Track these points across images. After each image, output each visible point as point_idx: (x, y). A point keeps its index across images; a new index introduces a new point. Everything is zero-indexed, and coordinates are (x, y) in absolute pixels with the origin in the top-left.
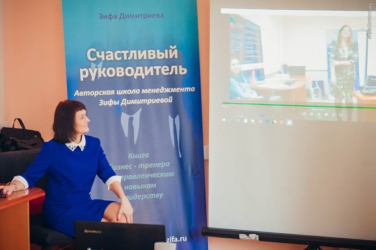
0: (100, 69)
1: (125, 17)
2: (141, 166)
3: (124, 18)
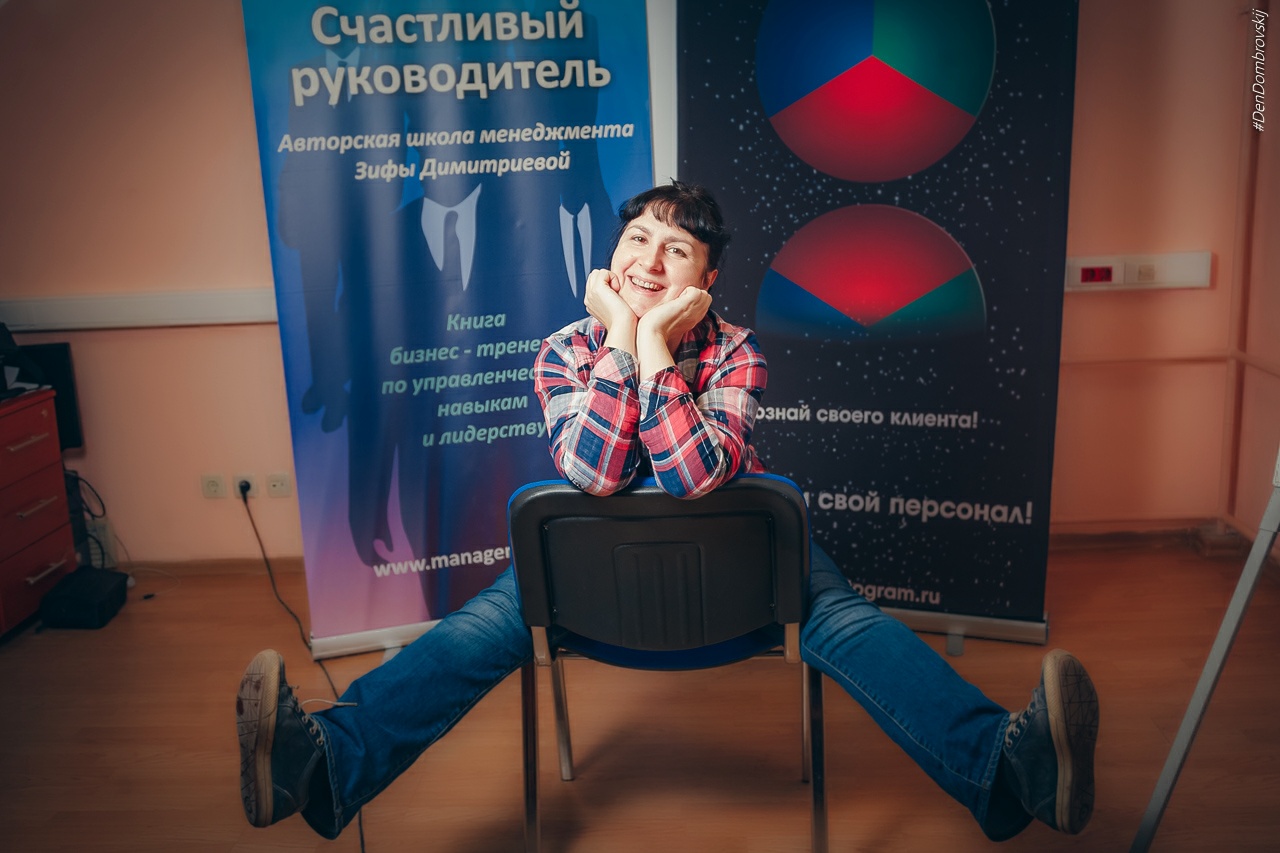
0: (352, 71)
2: (483, 350)
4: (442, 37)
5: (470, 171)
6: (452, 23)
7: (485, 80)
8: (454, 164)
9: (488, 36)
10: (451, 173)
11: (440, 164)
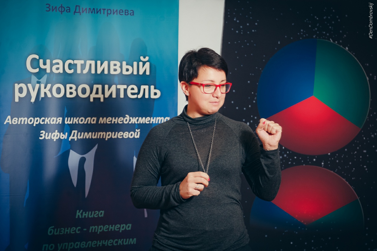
0: (43, 86)
1: (81, 11)
2: (92, 229)
3: (80, 13)
4: (85, 71)
5: (93, 137)
6: (90, 65)
7: (103, 93)
8: (86, 133)
9: (106, 72)
10: (84, 138)
11: (79, 133)
